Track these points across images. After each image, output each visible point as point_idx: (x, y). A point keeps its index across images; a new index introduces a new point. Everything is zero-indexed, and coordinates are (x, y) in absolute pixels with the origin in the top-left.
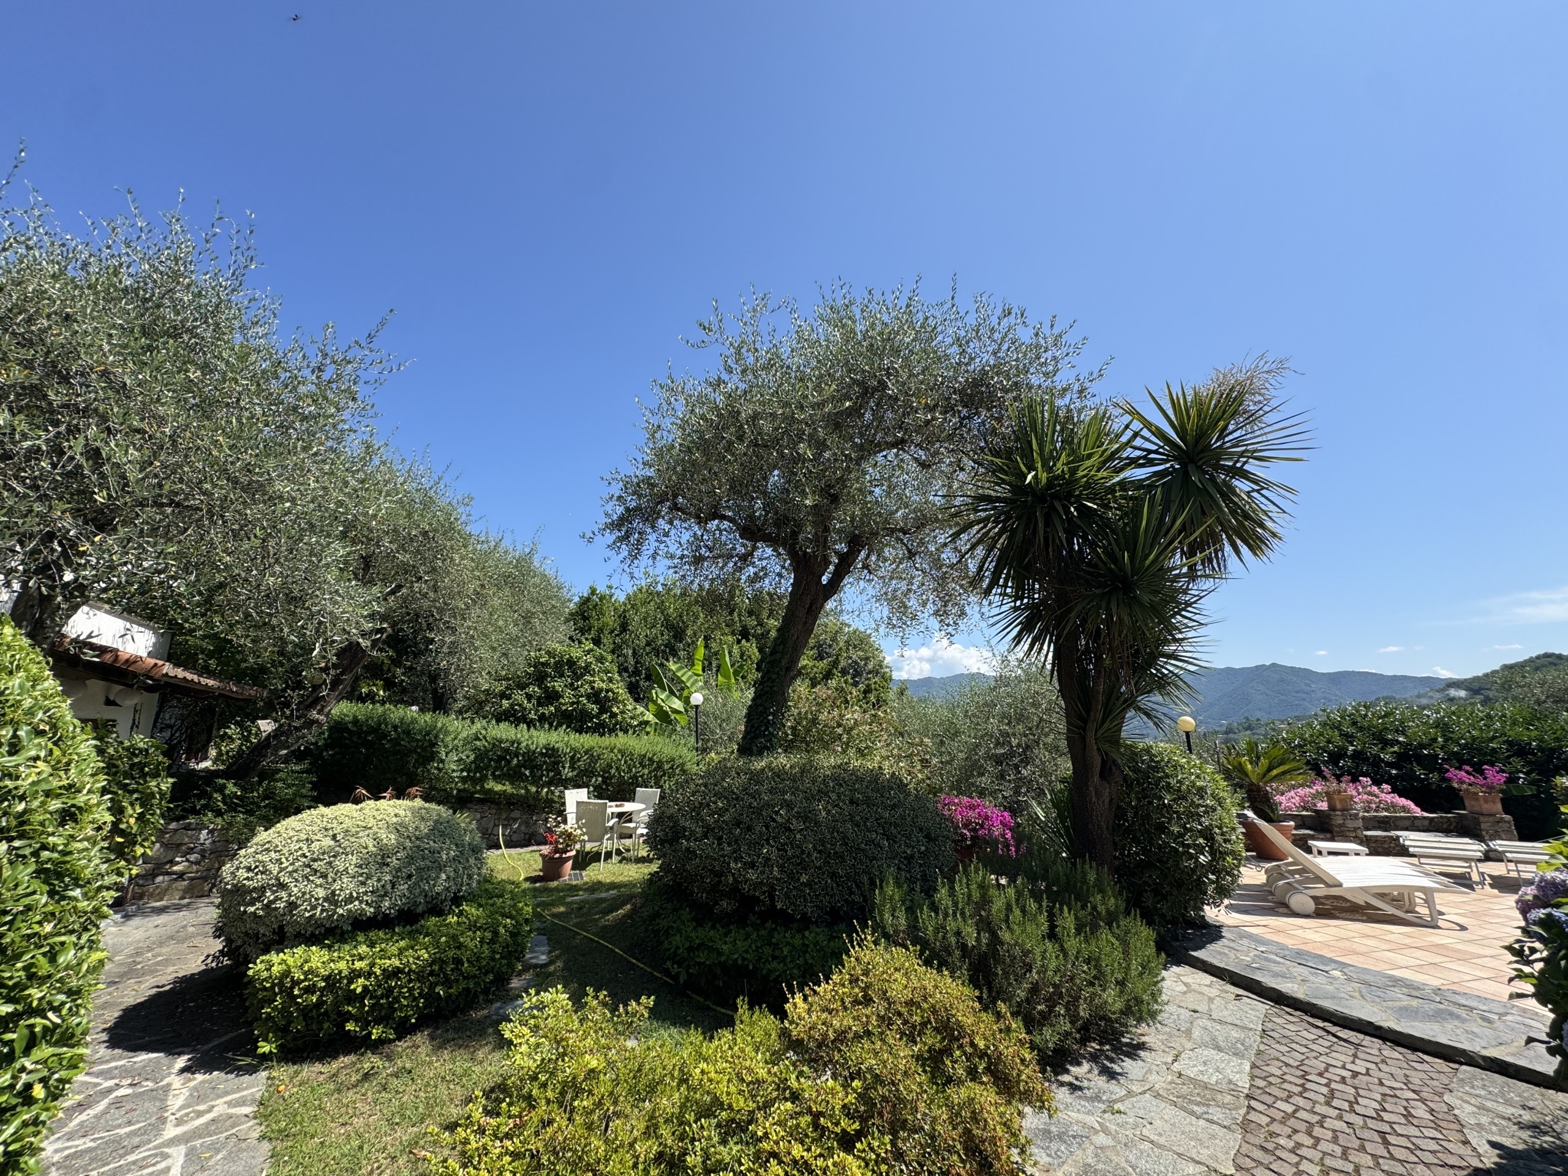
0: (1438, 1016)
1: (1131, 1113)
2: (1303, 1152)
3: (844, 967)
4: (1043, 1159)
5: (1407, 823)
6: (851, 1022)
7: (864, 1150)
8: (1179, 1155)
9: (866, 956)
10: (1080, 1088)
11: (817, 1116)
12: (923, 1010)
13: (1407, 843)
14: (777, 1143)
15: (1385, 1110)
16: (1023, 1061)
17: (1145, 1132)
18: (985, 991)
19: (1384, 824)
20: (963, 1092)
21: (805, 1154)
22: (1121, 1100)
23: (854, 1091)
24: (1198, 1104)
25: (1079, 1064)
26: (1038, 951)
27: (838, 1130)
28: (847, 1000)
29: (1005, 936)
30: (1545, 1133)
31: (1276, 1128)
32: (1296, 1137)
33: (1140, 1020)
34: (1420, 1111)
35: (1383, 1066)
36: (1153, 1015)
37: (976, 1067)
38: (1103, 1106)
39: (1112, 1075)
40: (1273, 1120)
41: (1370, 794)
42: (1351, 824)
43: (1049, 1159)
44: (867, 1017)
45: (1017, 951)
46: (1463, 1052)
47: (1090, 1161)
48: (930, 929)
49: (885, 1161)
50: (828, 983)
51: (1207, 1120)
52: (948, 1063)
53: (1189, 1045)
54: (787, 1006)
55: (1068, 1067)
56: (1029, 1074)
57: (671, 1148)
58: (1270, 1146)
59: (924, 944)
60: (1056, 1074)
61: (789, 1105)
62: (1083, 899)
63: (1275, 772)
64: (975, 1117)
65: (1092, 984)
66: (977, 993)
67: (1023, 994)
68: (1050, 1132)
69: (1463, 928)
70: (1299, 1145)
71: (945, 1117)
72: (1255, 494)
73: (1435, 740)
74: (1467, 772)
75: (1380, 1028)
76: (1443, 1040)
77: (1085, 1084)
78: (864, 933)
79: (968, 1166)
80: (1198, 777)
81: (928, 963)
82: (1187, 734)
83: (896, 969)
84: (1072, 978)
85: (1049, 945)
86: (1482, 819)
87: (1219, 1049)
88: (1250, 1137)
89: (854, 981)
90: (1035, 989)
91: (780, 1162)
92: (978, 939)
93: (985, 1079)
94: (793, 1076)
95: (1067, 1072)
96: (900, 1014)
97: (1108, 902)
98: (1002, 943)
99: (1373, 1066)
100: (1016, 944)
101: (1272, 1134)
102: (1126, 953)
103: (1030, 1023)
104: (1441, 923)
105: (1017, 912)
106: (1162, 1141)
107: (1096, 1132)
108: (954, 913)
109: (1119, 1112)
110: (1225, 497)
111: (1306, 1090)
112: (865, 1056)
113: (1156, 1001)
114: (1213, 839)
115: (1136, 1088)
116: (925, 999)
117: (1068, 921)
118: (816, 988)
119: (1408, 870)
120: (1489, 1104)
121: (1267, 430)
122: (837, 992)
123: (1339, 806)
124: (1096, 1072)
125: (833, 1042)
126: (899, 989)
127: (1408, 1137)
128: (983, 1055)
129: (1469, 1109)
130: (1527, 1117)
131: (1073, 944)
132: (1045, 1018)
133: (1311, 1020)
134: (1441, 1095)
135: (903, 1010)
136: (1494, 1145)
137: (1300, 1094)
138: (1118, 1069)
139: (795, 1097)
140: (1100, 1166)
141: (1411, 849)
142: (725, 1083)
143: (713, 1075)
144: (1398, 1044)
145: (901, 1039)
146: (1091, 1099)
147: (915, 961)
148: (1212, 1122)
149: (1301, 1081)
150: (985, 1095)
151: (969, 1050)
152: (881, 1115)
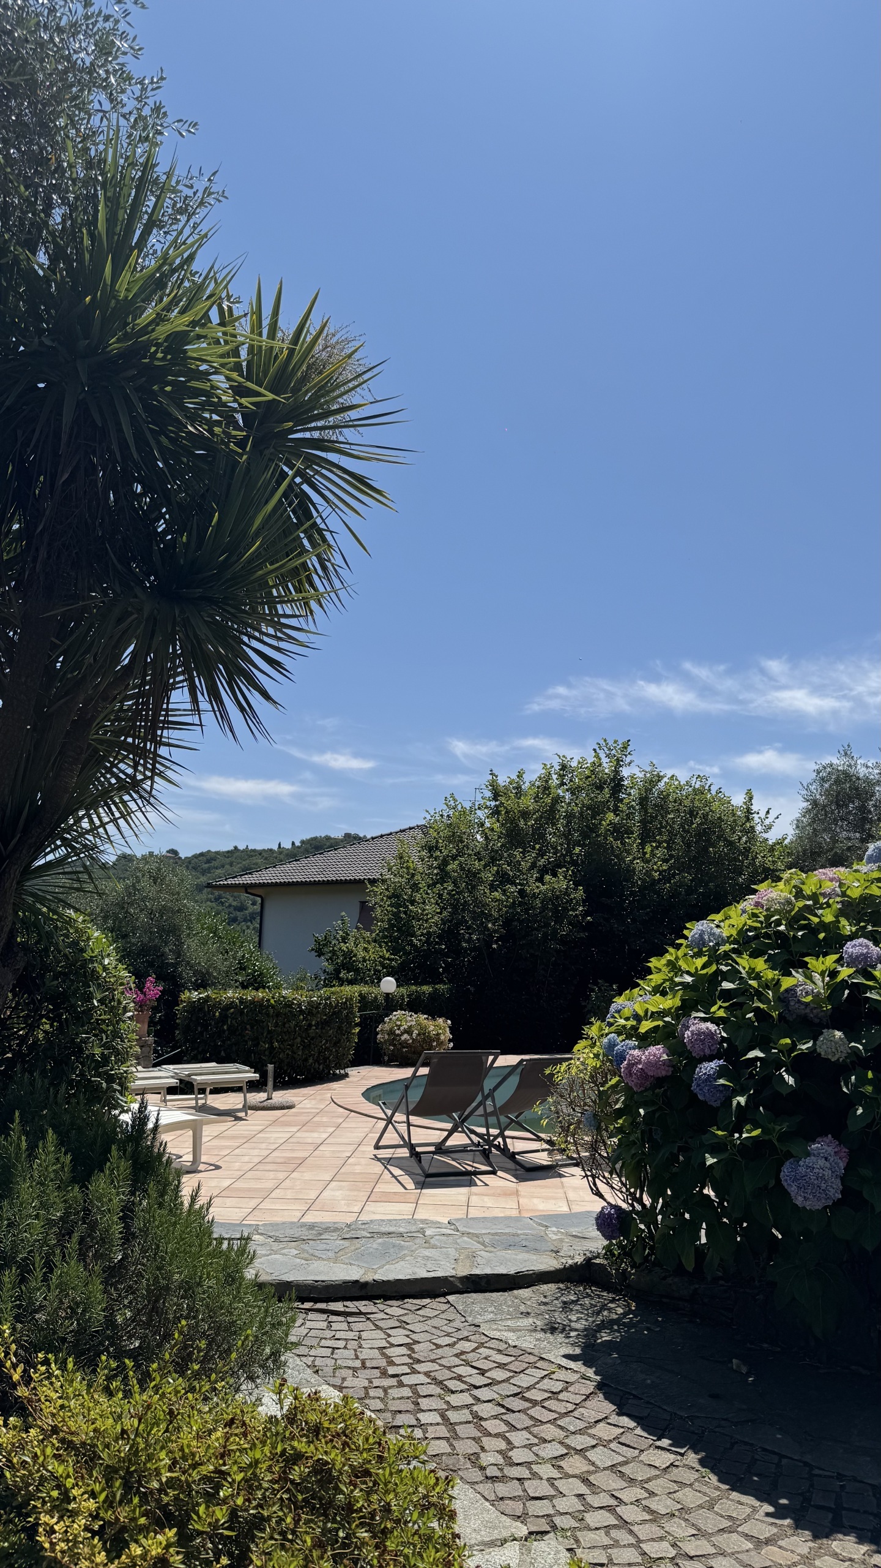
0: (389, 1251)
15: (483, 1371)
35: (410, 1327)
40: (447, 1440)
46: (445, 1280)
70: (503, 1453)
75: (366, 1284)
76: (423, 1274)
99: (404, 1331)
120: (511, 1324)
129: (509, 1335)
130: (538, 1322)
134: (480, 1333)
136: (570, 1358)
144: (384, 1297)
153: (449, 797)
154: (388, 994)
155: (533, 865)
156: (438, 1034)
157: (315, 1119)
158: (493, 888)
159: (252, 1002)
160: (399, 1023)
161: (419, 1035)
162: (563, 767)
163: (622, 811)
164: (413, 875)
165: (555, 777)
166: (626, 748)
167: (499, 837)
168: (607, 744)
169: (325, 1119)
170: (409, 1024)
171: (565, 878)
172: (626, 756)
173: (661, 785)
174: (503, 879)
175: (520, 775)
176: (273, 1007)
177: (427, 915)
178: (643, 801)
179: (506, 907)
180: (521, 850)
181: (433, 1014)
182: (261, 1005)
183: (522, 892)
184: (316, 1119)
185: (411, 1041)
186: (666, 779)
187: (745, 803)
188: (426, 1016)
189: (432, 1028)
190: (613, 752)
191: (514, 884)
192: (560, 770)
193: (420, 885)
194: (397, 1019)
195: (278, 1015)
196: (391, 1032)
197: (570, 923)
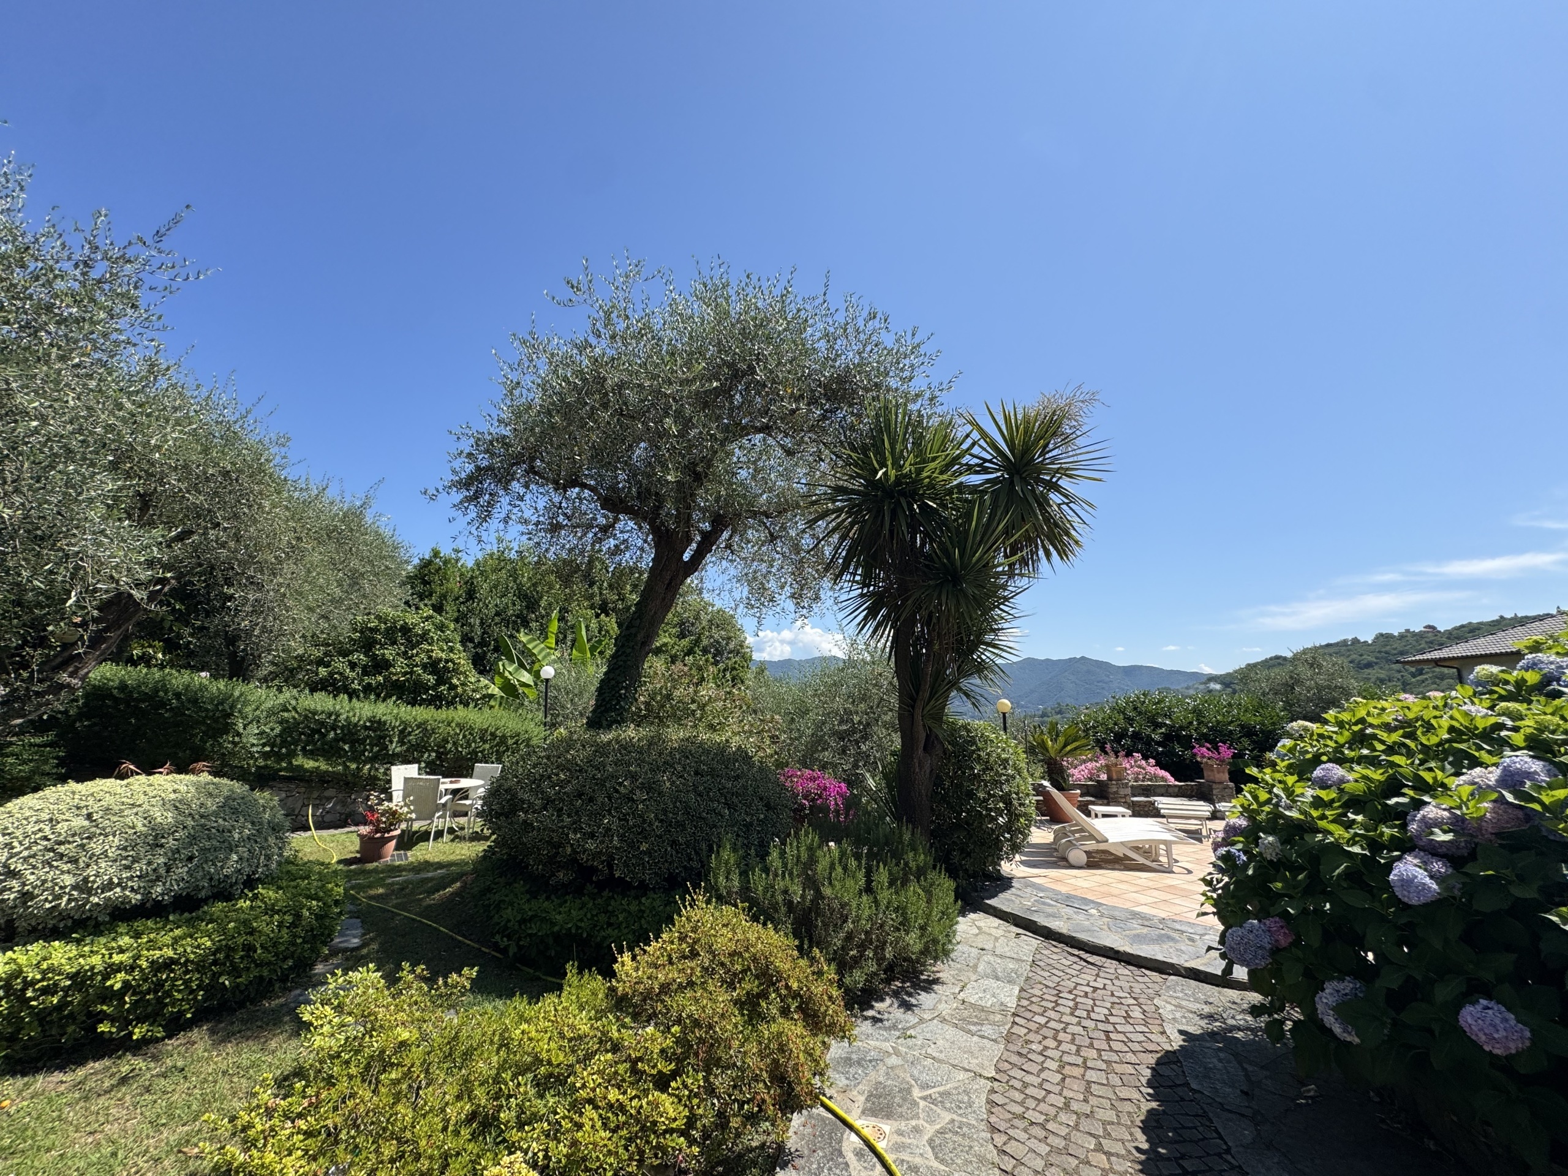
0: (1161, 939)
1: (920, 1037)
2: (1048, 1053)
3: (674, 925)
4: (842, 1082)
5: (1163, 791)
6: (676, 975)
7: (678, 1088)
8: (954, 1066)
9: (696, 914)
10: (881, 1020)
11: (634, 1062)
12: (744, 959)
13: (1160, 806)
14: (594, 1090)
15: (1112, 1015)
16: (830, 998)
17: (929, 1051)
18: (806, 942)
19: (1147, 791)
20: (774, 1028)
21: (621, 1097)
22: (913, 1027)
23: (673, 1035)
24: (975, 1024)
25: (882, 1000)
26: (854, 904)
27: (654, 1072)
28: (674, 956)
29: (827, 891)
30: (1216, 1020)
31: (1031, 1037)
32: (1045, 1043)
33: (936, 959)
34: (1136, 1013)
35: (1116, 982)
36: (947, 953)
37: (789, 1007)
38: (898, 1033)
39: (907, 1007)
40: (1030, 1030)
41: (1140, 767)
42: (1122, 792)
43: (847, 1082)
44: (692, 969)
45: (836, 904)
46: (1172, 965)
47: (881, 1079)
48: (760, 888)
49: (696, 1095)
50: (657, 942)
51: (980, 1036)
52: (764, 1004)
53: (974, 978)
54: (615, 966)
55: (874, 1003)
56: (835, 1011)
57: (484, 1107)
58: (1024, 1051)
59: (753, 903)
60: (862, 1010)
61: (609, 1056)
62: (897, 855)
63: (1069, 748)
64: (782, 1049)
65: (898, 930)
66: (797, 943)
67: (839, 943)
68: (850, 1059)
69: (1190, 872)
70: (1046, 1048)
71: (755, 1050)
72: (1064, 507)
73: (1191, 723)
74: (1208, 749)
75: (1118, 952)
76: (1160, 957)
77: (886, 1016)
78: (695, 892)
79: (772, 1092)
80: (1003, 750)
81: (755, 919)
82: (1004, 714)
83: (724, 925)
84: (882, 926)
85: (865, 898)
86: (1214, 786)
87: (997, 978)
88: (1011, 1047)
89: (682, 939)
90: (849, 937)
91: (596, 1107)
92: (803, 896)
93: (796, 1017)
94: (615, 1027)
95: (872, 1007)
96: (722, 964)
97: (917, 858)
98: (823, 898)
99: (1109, 982)
100: (836, 897)
101: (1028, 1042)
102: (929, 902)
103: (843, 966)
104: (1175, 869)
105: (839, 869)
106: (942, 1056)
107: (889, 1055)
108: (783, 873)
109: (910, 1037)
110: (1042, 507)
111: (1058, 1005)
112: (686, 1004)
113: (950, 942)
114: (1011, 803)
115: (927, 1016)
116: (747, 950)
117: (882, 876)
118: (646, 948)
119: (1157, 828)
120: (1184, 1003)
121: (1078, 452)
122: (666, 950)
123: (1115, 777)
124: (896, 1005)
125: (657, 995)
126: (724, 942)
127: (1124, 1033)
128: (796, 995)
129: (1169, 1007)
130: (1207, 1009)
131: (884, 896)
132: (856, 962)
133: (1070, 950)
134: (1152, 999)
135: (727, 961)
136: (1181, 1032)
137: (1053, 1009)
138: (913, 1001)
139: (616, 1048)
140: (889, 1082)
141: (1162, 811)
142: (546, 1041)
143: (533, 1034)
144: (1129, 963)
145: (721, 986)
146: (889, 1029)
147: (742, 916)
148: (982, 1037)
149: (1054, 999)
150: (794, 1030)
151: (783, 992)
152: (696, 1054)
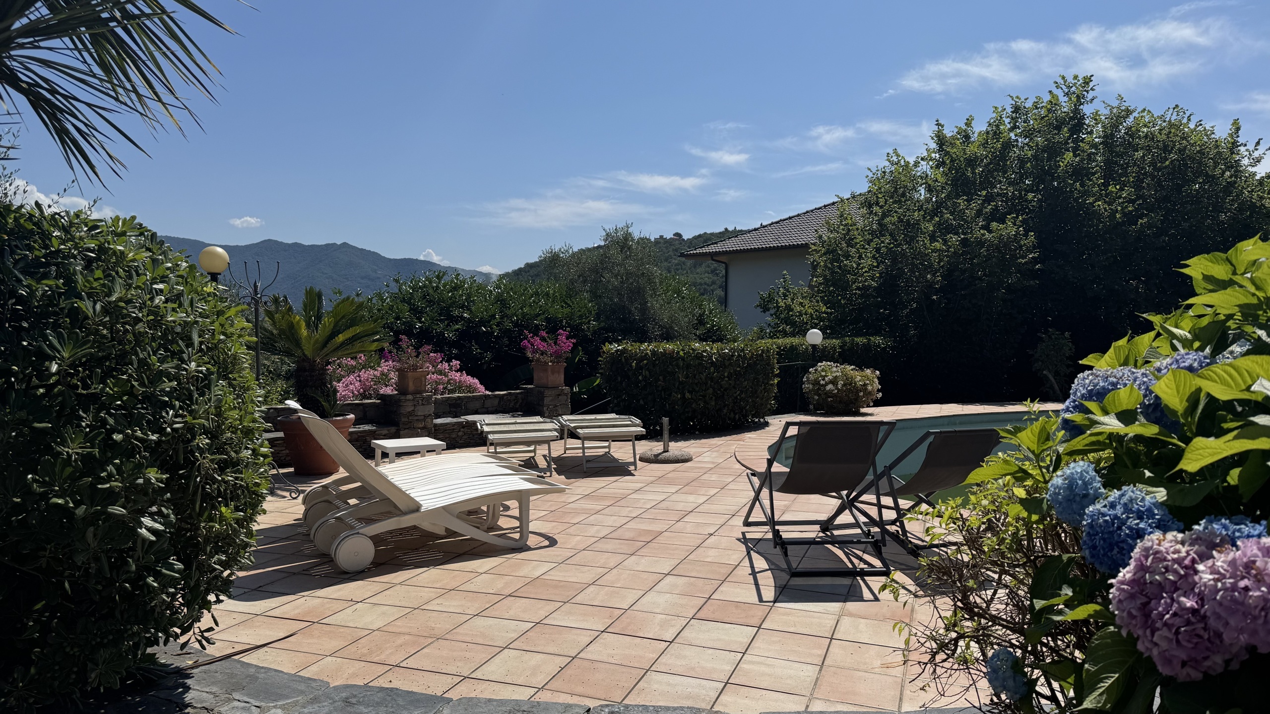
5: (477, 405)
13: (484, 429)
19: (456, 407)
42: (421, 411)
69: (553, 542)
86: (547, 393)
104: (529, 541)
123: (411, 387)
141: (490, 437)
153: (891, 152)
154: (814, 346)
155: (979, 213)
156: (865, 385)
157: (703, 477)
158: (933, 239)
159: (664, 354)
160: (823, 374)
161: (844, 385)
162: (1016, 109)
163: (1083, 151)
164: (849, 230)
165: (1007, 121)
166: (1088, 83)
167: (943, 188)
168: (1065, 82)
169: (714, 477)
170: (834, 375)
171: (1015, 224)
172: (1087, 92)
173: (1130, 120)
174: (945, 229)
175: (968, 124)
176: (683, 359)
177: (862, 268)
178: (1108, 139)
179: (947, 256)
180: (965, 198)
181: (861, 365)
182: (672, 357)
183: (964, 242)
184: (706, 477)
185: (836, 391)
186: (1135, 114)
187: (1231, 135)
188: (853, 367)
189: (859, 378)
190: (1073, 89)
191: (957, 234)
192: (1013, 112)
193: (858, 241)
194: (823, 370)
195: (688, 366)
196: (816, 382)
197: (1019, 271)
